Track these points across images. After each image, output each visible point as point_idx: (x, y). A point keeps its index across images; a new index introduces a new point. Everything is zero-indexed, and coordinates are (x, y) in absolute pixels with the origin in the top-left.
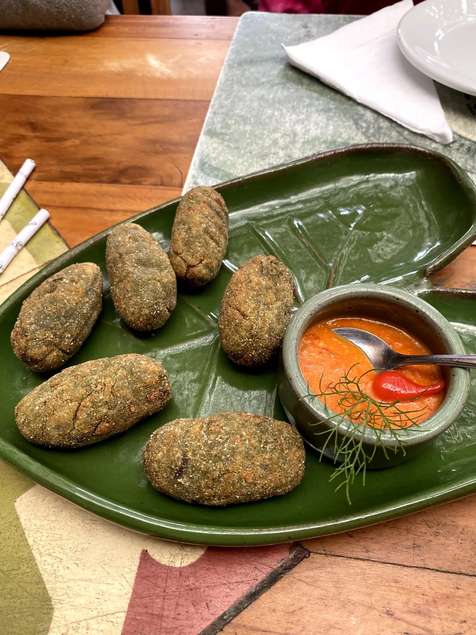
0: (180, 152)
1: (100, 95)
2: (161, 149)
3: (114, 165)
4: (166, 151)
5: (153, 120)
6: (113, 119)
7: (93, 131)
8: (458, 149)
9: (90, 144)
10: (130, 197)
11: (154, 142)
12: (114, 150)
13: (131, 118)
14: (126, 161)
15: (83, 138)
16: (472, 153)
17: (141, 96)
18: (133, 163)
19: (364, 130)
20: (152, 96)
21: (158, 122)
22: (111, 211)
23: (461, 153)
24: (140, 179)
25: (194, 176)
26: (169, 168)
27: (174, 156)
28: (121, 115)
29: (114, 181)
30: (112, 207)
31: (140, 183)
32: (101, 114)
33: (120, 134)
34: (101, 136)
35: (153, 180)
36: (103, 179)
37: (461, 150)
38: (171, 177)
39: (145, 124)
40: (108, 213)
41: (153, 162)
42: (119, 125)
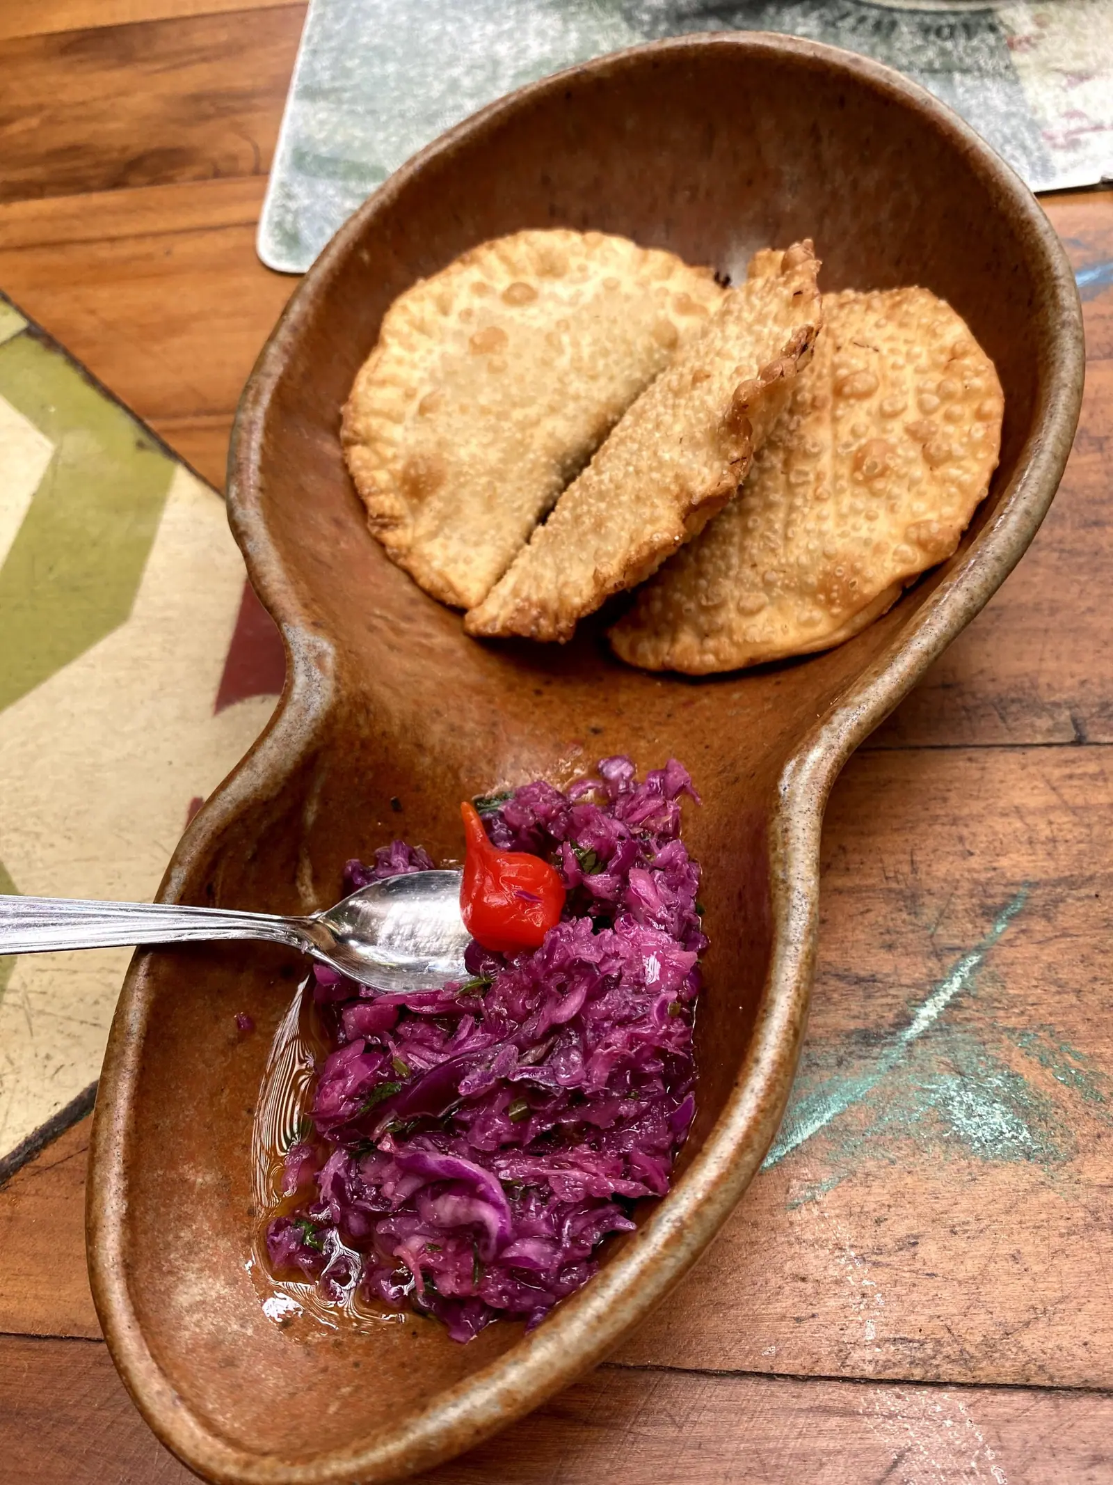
0: (251, 109)
1: (78, 26)
2: (211, 110)
3: (115, 155)
4: (222, 113)
5: (194, 56)
6: (108, 68)
7: (64, 97)
9: (61, 123)
10: (149, 209)
11: (196, 98)
12: (113, 126)
13: (145, 60)
14: (138, 143)
15: (47, 113)
17: (166, 13)
18: (155, 145)
20: (188, 12)
21: (205, 60)
22: (112, 240)
24: (170, 173)
25: (283, 185)
26: (231, 144)
27: (239, 118)
28: (126, 58)
29: (116, 183)
31: (169, 180)
32: (81, 61)
33: (123, 93)
34: (83, 103)
35: (197, 170)
36: (95, 183)
38: (233, 158)
39: (175, 67)
41: (195, 136)
42: (120, 77)
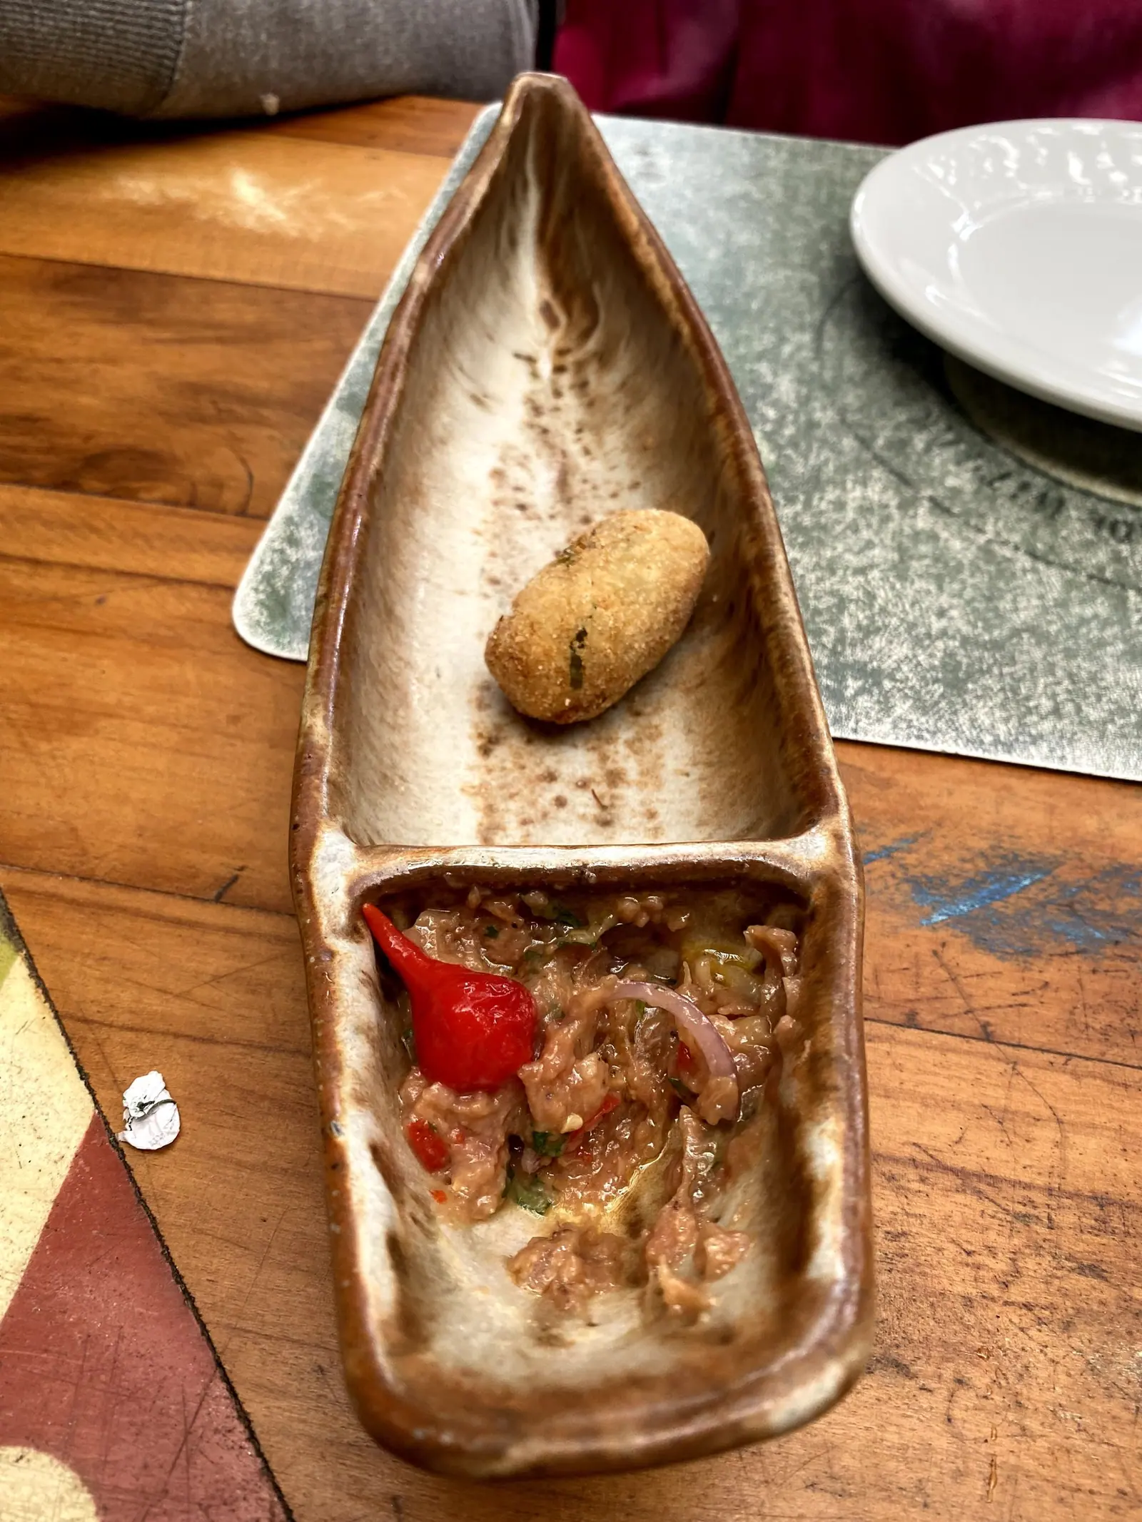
0: (261, 422)
1: (85, 257)
2: (210, 410)
3: (76, 442)
4: (223, 417)
5: (210, 333)
6: (103, 322)
7: (42, 347)
8: (1014, 497)
9: (26, 380)
10: (94, 530)
11: (195, 389)
12: (85, 400)
13: (151, 323)
14: (110, 434)
15: (12, 362)
16: (1049, 511)
17: (194, 270)
18: (129, 441)
19: (768, 427)
20: (218, 274)
21: (220, 341)
22: (35, 562)
23: (1022, 507)
24: (135, 485)
25: (289, 521)
26: (223, 462)
27: (240, 431)
28: (128, 314)
29: (64, 483)
30: (41, 554)
31: (131, 495)
32: (74, 304)
33: (112, 360)
34: (59, 361)
35: (169, 490)
36: (37, 474)
37: (1023, 498)
38: (219, 485)
39: (182, 341)
40: (25, 568)
41: (182, 441)
42: (114, 337)
